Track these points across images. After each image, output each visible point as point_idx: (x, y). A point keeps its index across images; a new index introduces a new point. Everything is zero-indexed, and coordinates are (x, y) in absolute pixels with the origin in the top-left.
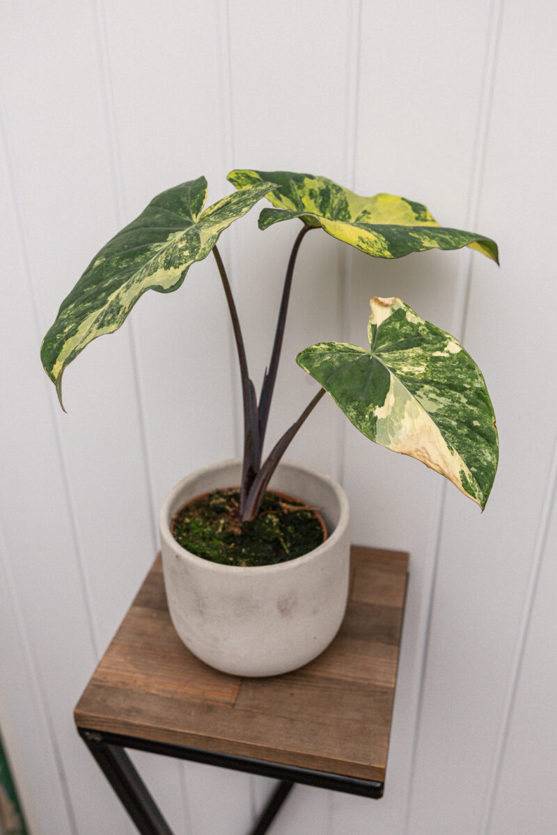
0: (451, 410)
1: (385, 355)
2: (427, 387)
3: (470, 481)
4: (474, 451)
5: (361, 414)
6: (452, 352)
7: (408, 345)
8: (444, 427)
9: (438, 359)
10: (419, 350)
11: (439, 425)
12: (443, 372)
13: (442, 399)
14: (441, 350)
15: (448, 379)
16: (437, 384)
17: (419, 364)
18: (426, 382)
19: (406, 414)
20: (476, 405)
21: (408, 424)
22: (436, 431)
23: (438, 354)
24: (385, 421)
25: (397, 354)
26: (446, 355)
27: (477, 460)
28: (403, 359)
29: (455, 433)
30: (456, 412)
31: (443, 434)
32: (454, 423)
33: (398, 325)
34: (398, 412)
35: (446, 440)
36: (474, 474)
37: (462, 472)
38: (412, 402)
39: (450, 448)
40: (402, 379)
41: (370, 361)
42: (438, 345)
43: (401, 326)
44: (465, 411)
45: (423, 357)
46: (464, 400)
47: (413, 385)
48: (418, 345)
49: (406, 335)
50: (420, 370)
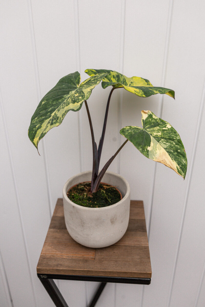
0: (171, 147)
1: (148, 130)
2: (162, 140)
3: (179, 170)
4: (179, 160)
5: (143, 149)
7: (155, 126)
8: (169, 153)
9: (164, 130)
10: (158, 128)
11: (168, 152)
12: (167, 134)
13: (167, 143)
14: (165, 127)
15: (169, 136)
16: (165, 138)
17: (159, 132)
18: (162, 138)
19: (157, 149)
21: (158, 152)
22: (167, 154)
24: (151, 151)
25: (152, 129)
26: (167, 129)
27: (181, 163)
28: (154, 131)
29: (173, 154)
30: (172, 147)
31: (169, 155)
32: (172, 151)
33: (150, 120)
34: (155, 148)
35: (170, 157)
36: (181, 168)
37: (177, 167)
38: (158, 145)
39: (172, 159)
40: (154, 137)
41: (143, 132)
43: (152, 120)
44: (175, 147)
45: (160, 130)
46: (174, 143)
47: (158, 139)
48: (158, 126)
49: (153, 123)
50: (160, 134)
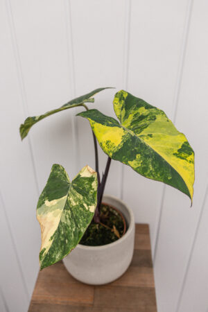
0: (66, 227)
1: (72, 189)
2: (69, 212)
3: (44, 255)
4: (56, 248)
5: (43, 197)
6: (90, 210)
7: (80, 192)
8: (59, 231)
9: (83, 206)
10: (81, 197)
11: (58, 227)
12: (77, 212)
13: (69, 221)
14: (88, 205)
15: (76, 217)
16: (72, 214)
17: (76, 202)
18: (71, 209)
19: (53, 212)
20: (75, 236)
21: (50, 215)
22: (55, 228)
23: (85, 205)
24: (46, 207)
25: (74, 191)
26: (87, 208)
27: (53, 252)
28: (74, 195)
29: (59, 236)
30: (66, 229)
31: (56, 232)
32: (62, 233)
33: (87, 182)
34: (52, 208)
35: (54, 234)
36: (47, 255)
37: (45, 249)
38: (60, 211)
39: (52, 238)
40: (67, 200)
41: (66, 185)
42: (89, 203)
43: (87, 184)
44: (69, 233)
45: (80, 201)
46: (74, 230)
47: (67, 206)
48: (83, 195)
49: (84, 188)
50: (74, 204)
